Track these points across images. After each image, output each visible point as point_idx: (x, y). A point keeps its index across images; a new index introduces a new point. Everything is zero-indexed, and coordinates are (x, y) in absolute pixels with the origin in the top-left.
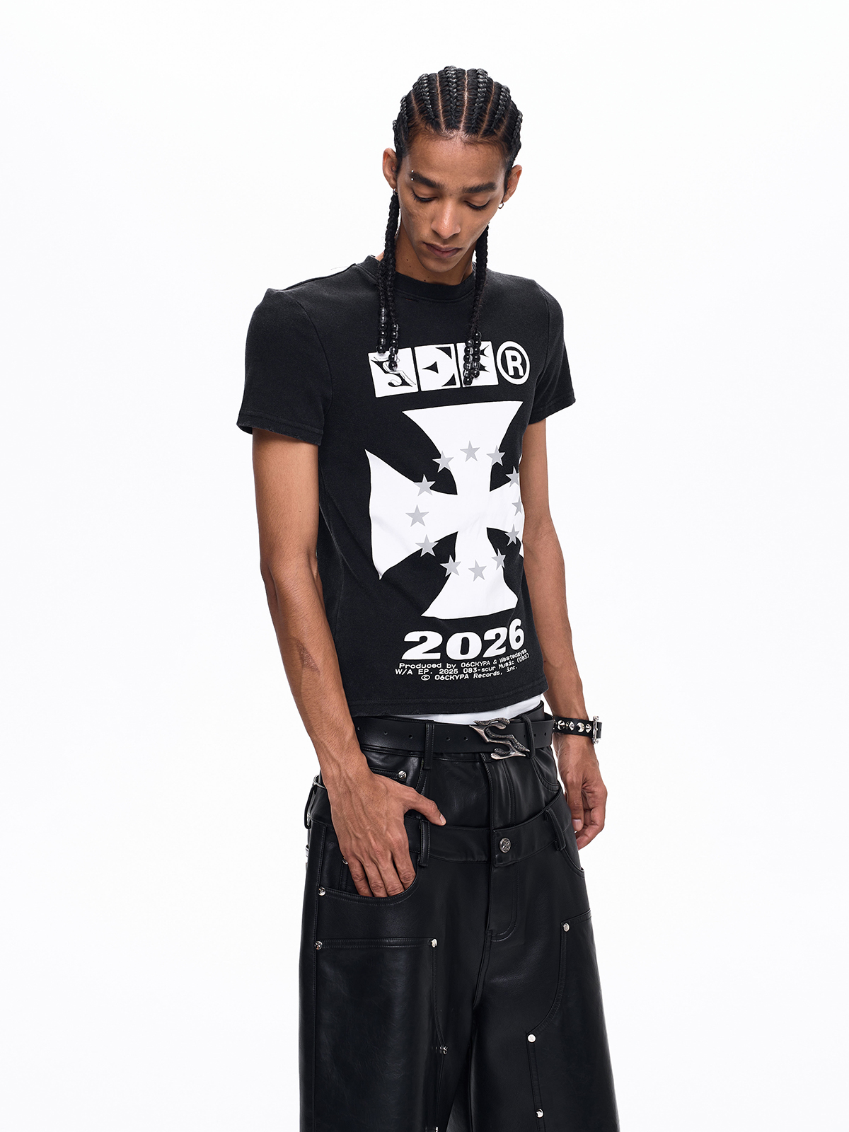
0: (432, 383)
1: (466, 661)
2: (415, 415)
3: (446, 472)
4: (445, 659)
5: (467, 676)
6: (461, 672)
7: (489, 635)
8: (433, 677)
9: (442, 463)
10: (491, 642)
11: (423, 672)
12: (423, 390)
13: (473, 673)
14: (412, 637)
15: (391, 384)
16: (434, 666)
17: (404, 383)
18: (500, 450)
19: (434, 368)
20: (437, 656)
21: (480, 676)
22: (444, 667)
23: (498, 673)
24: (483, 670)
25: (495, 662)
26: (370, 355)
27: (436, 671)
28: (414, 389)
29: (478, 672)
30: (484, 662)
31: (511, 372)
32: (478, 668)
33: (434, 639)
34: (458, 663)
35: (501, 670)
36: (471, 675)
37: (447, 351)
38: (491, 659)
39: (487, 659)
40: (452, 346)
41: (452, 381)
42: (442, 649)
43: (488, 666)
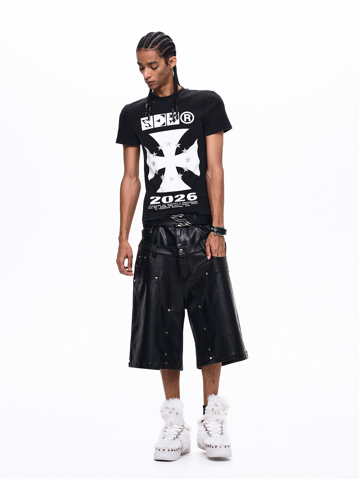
0: (158, 125)
1: (169, 203)
2: (152, 135)
3: (161, 150)
4: (162, 203)
5: (169, 207)
6: (167, 206)
7: (177, 196)
8: (158, 209)
9: (160, 148)
10: (177, 198)
11: (155, 207)
12: (155, 127)
13: (171, 206)
14: (152, 198)
15: (146, 127)
16: (159, 206)
17: (150, 126)
18: (179, 143)
19: (159, 121)
20: (159, 203)
21: (174, 207)
22: (162, 206)
23: (182, 206)
24: (175, 205)
25: (180, 203)
26: (141, 119)
27: (159, 207)
28: (152, 127)
29: (173, 206)
30: (176, 203)
31: (185, 120)
32: (173, 205)
33: (158, 198)
34: (166, 204)
35: (183, 206)
36: (171, 207)
37: (163, 116)
38: (178, 202)
39: (176, 202)
40: (165, 114)
41: (164, 124)
42: (160, 200)
43: (177, 204)
